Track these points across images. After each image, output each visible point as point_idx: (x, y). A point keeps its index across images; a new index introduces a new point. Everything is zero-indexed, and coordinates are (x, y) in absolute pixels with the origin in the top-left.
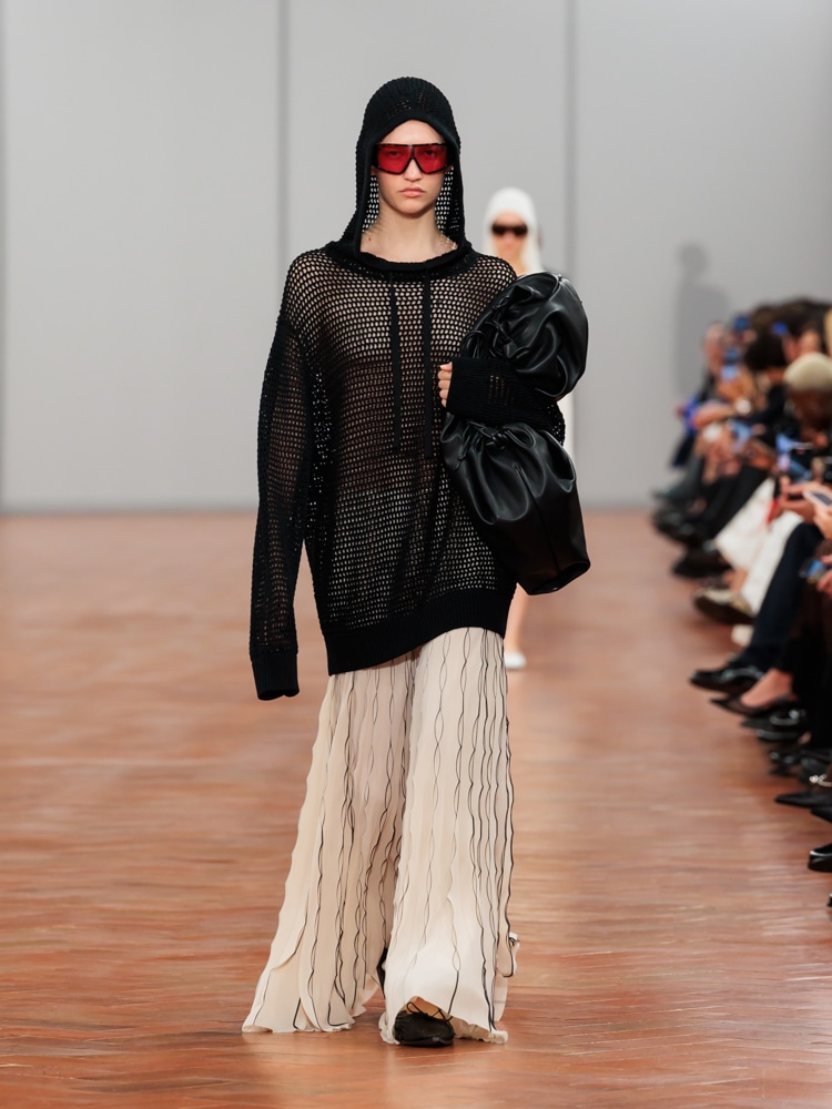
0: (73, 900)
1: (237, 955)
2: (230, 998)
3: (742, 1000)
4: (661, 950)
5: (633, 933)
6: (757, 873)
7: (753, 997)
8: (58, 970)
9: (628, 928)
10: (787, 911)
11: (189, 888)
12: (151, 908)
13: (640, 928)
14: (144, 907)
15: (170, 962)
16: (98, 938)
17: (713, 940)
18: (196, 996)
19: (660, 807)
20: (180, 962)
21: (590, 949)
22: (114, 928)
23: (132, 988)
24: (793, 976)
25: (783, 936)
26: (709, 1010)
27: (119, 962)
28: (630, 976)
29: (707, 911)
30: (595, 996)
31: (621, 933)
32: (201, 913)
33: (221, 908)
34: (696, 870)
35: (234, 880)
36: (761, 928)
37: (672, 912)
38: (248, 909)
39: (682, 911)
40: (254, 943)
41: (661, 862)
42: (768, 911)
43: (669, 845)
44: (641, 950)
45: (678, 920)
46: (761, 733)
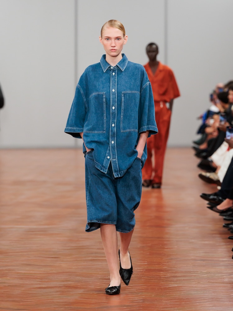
0: (9, 270)
1: (60, 287)
2: (58, 300)
3: (218, 301)
4: (193, 285)
5: (183, 280)
6: (223, 261)
7: (221, 300)
8: (4, 292)
11: (45, 266)
12: (33, 272)
13: (186, 278)
14: (31, 272)
15: (39, 289)
16: (16, 282)
17: (209, 282)
18: (47, 300)
19: (193, 241)
20: (42, 289)
21: (170, 285)
22: (22, 279)
23: (27, 297)
26: (207, 304)
27: (23, 289)
28: (183, 293)
29: (206, 273)
30: (171, 300)
31: (180, 280)
32: (49, 274)
33: (55, 272)
34: (204, 260)
35: (59, 264)
36: (224, 278)
37: (196, 273)
38: (64, 272)
39: (199, 273)
40: (65, 283)
41: (193, 258)
42: (226, 273)
43: (195, 252)
44: (186, 285)
45: (198, 276)
46: (224, 217)
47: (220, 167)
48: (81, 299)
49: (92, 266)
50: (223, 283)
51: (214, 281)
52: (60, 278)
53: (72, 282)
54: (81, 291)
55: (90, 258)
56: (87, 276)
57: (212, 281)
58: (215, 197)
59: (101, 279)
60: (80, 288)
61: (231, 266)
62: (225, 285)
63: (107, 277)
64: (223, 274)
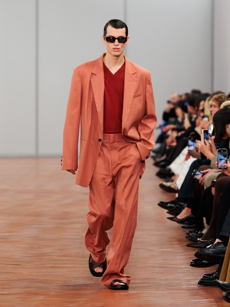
1: (21, 293)
4: (151, 292)
5: (143, 286)
9: (141, 285)
10: (190, 280)
11: (6, 273)
13: (145, 285)
19: (152, 248)
20: (3, 296)
21: (129, 291)
24: (192, 300)
25: (189, 287)
28: (141, 300)
31: (138, 287)
32: (10, 280)
33: (17, 279)
34: (162, 267)
35: (21, 271)
36: (182, 285)
37: (154, 280)
38: (25, 279)
39: (157, 280)
40: (27, 289)
41: (151, 265)
42: (184, 280)
43: (154, 259)
44: (145, 292)
45: (156, 282)
46: (182, 225)
47: (178, 176)
48: (42, 306)
49: (53, 273)
50: (181, 290)
51: (173, 288)
52: (21, 284)
53: (32, 289)
54: (41, 298)
55: (51, 265)
56: (47, 283)
57: (171, 288)
58: (173, 205)
59: (61, 286)
60: (41, 295)
61: (189, 273)
62: (184, 291)
63: (68, 283)
64: (182, 281)
